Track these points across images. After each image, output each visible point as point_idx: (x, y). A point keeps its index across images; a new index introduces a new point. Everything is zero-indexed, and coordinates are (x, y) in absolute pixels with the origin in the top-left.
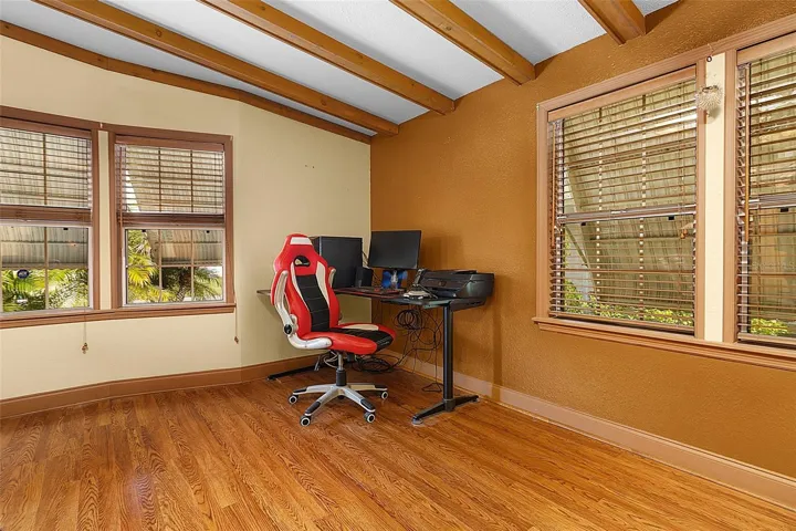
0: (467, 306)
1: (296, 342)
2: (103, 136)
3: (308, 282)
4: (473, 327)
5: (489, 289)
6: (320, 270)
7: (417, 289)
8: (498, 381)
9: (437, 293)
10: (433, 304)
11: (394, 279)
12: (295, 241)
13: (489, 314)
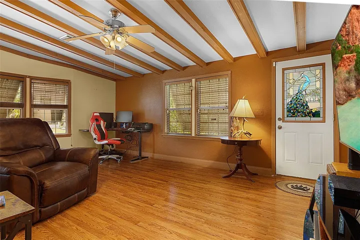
0: (145, 132)
1: (97, 142)
2: (28, 80)
3: (99, 126)
4: (147, 139)
5: (151, 127)
6: (102, 123)
7: (131, 128)
8: (154, 152)
9: (137, 128)
10: (136, 131)
11: (124, 126)
12: (95, 114)
13: (152, 135)
